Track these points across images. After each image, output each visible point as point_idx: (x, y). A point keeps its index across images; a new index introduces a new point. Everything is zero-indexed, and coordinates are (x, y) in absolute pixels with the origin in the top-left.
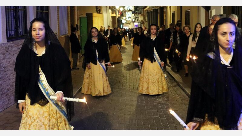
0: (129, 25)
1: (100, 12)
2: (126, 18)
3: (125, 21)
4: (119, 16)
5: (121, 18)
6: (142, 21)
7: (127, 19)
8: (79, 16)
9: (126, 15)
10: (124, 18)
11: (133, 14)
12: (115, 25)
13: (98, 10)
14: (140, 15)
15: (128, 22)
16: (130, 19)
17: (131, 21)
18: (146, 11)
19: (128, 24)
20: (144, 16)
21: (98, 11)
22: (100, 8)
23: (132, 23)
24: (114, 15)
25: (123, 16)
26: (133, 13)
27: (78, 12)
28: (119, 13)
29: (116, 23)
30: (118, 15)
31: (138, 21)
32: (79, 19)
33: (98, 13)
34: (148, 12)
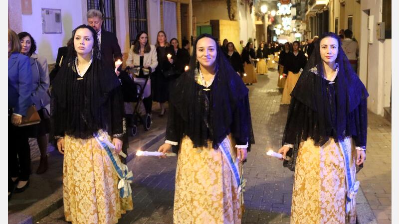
0: (288, 37)
1: (235, 19)
2: (283, 27)
3: (282, 32)
4: (270, 23)
5: (273, 26)
6: (304, 31)
7: (285, 29)
8: (196, 25)
9: (282, 21)
10: (279, 26)
11: (295, 21)
12: (263, 38)
13: (231, 15)
14: (302, 22)
15: (286, 33)
16: (289, 28)
17: (291, 31)
18: (309, 17)
19: (287, 35)
20: (307, 22)
21: (231, 17)
22: (234, 13)
23: (292, 34)
24: (260, 22)
25: (278, 24)
26: (293, 19)
27: (193, 20)
28: (270, 20)
29: (264, 35)
30: (268, 22)
31: (300, 31)
32: (196, 29)
33: (231, 20)
34: (311, 18)
